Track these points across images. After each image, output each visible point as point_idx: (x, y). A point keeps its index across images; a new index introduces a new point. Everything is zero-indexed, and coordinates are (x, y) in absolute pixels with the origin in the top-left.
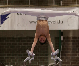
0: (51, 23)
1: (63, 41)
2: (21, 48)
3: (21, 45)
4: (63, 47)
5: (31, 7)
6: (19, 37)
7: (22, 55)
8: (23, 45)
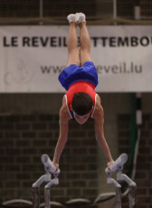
0: (107, 71)
1: (142, 126)
2: (15, 147)
3: (15, 140)
4: (142, 142)
5: (46, 24)
6: (8, 114)
7: (18, 169)
8: (21, 139)
